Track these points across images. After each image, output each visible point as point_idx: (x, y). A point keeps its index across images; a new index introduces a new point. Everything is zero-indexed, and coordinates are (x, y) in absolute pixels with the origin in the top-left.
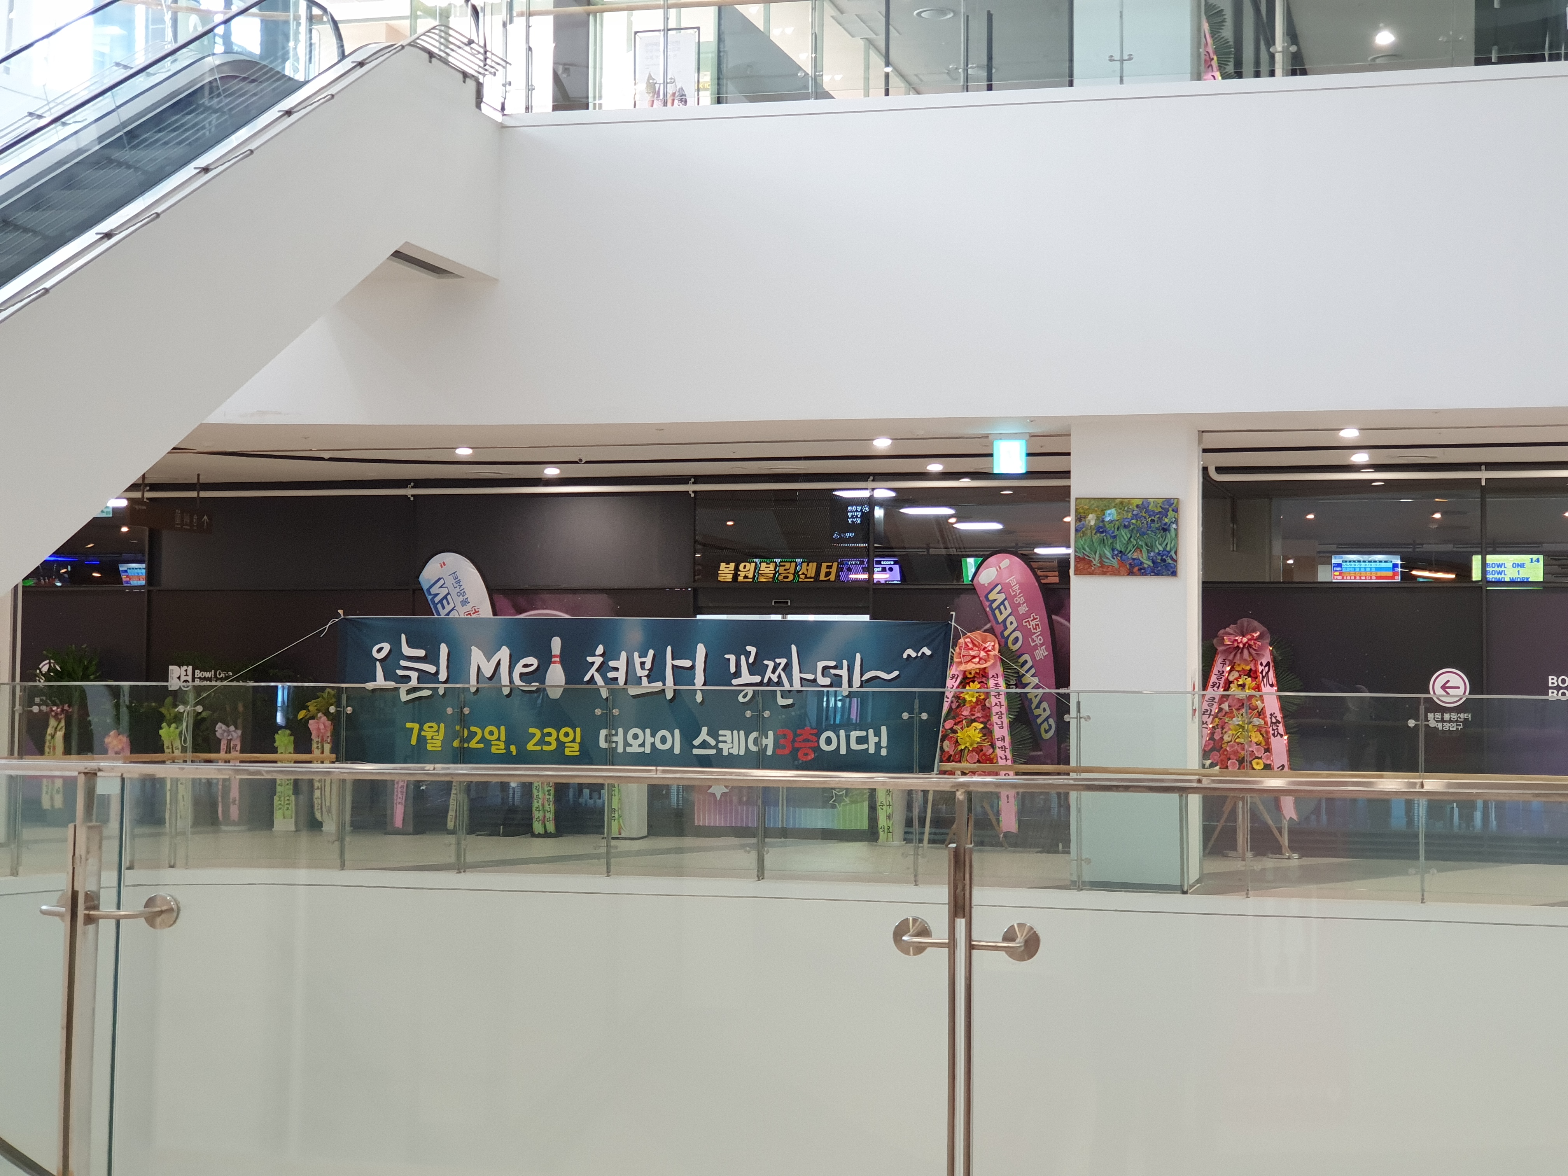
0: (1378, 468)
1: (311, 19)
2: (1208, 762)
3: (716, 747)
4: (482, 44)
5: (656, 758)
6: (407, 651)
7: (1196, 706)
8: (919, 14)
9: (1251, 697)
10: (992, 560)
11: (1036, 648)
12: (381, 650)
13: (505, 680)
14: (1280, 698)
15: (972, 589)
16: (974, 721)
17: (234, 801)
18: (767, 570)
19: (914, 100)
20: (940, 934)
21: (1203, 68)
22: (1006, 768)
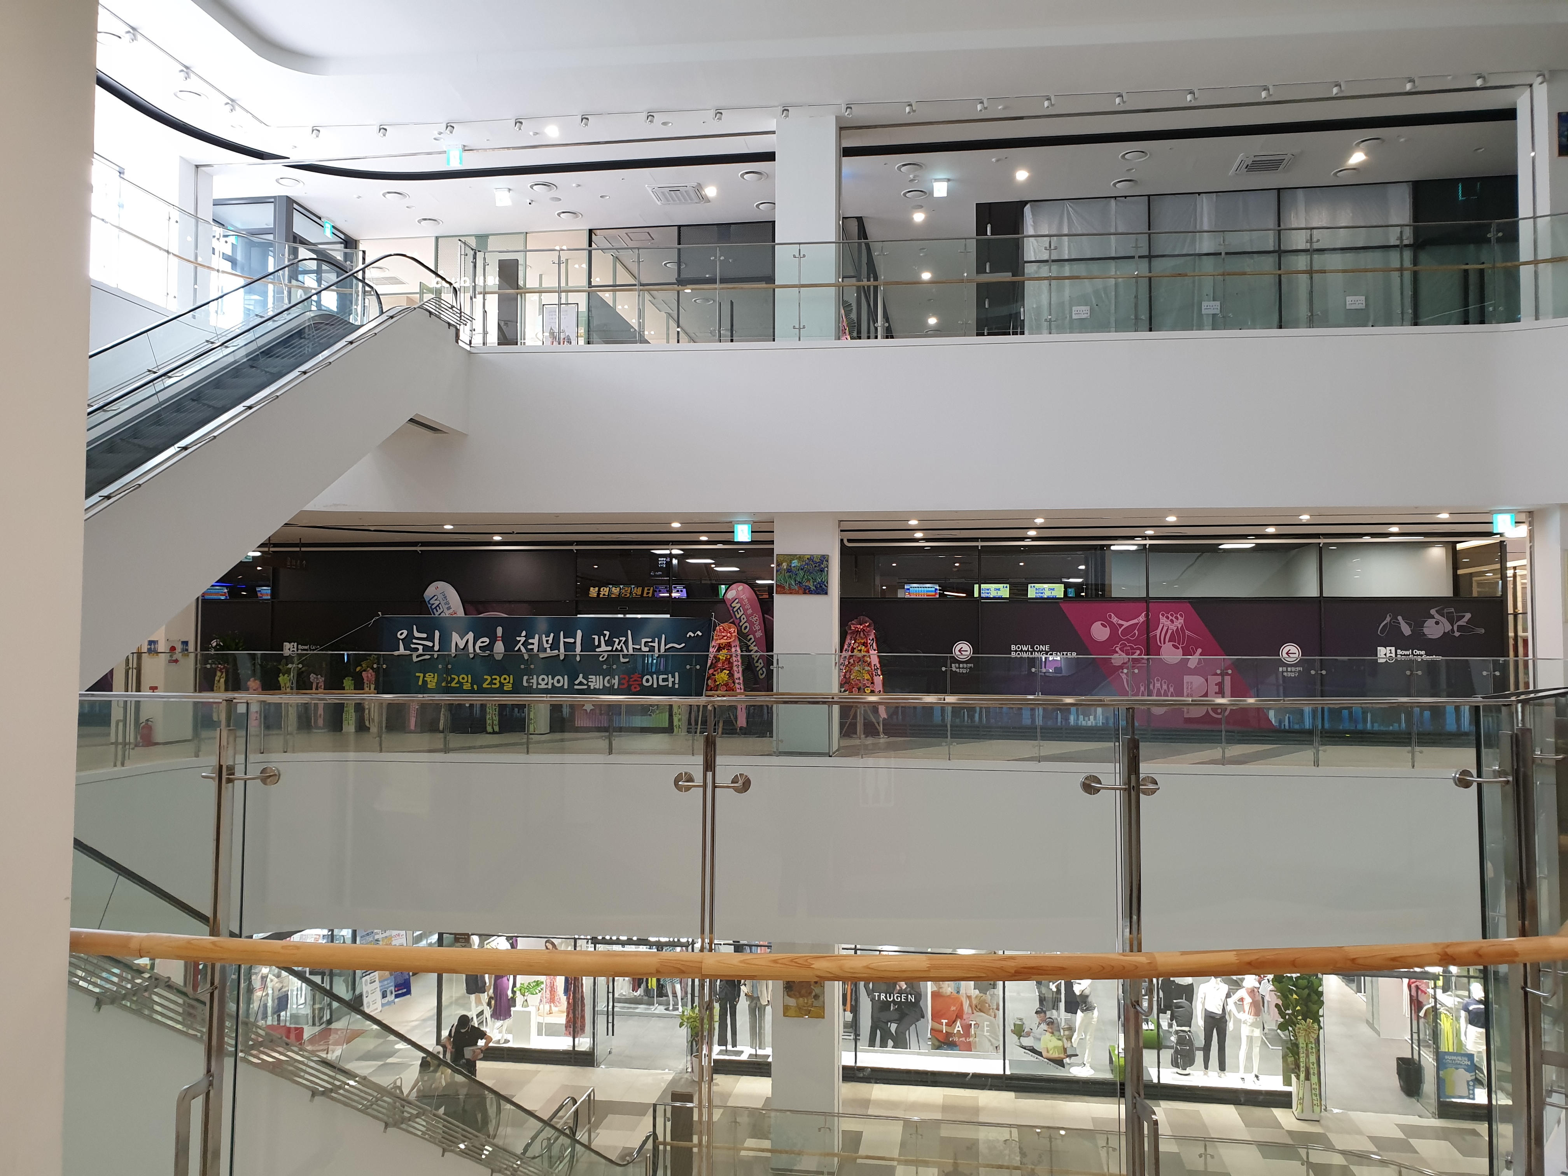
0: (927, 540)
1: (364, 292)
2: (843, 690)
3: (587, 684)
4: (459, 308)
5: (554, 690)
6: (416, 634)
7: (837, 661)
8: (695, 301)
9: (864, 656)
10: (734, 586)
11: (756, 631)
12: (403, 634)
13: (471, 650)
14: (879, 656)
15: (723, 601)
16: (725, 669)
17: (321, 715)
18: (615, 591)
19: (692, 346)
20: (699, 781)
21: (841, 334)
22: (741, 694)
